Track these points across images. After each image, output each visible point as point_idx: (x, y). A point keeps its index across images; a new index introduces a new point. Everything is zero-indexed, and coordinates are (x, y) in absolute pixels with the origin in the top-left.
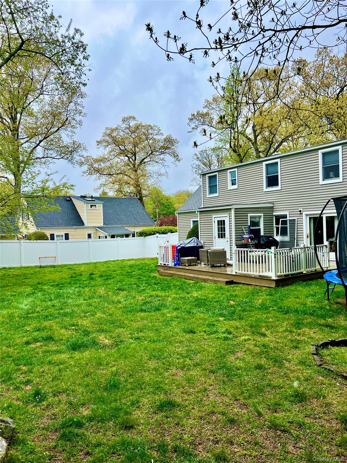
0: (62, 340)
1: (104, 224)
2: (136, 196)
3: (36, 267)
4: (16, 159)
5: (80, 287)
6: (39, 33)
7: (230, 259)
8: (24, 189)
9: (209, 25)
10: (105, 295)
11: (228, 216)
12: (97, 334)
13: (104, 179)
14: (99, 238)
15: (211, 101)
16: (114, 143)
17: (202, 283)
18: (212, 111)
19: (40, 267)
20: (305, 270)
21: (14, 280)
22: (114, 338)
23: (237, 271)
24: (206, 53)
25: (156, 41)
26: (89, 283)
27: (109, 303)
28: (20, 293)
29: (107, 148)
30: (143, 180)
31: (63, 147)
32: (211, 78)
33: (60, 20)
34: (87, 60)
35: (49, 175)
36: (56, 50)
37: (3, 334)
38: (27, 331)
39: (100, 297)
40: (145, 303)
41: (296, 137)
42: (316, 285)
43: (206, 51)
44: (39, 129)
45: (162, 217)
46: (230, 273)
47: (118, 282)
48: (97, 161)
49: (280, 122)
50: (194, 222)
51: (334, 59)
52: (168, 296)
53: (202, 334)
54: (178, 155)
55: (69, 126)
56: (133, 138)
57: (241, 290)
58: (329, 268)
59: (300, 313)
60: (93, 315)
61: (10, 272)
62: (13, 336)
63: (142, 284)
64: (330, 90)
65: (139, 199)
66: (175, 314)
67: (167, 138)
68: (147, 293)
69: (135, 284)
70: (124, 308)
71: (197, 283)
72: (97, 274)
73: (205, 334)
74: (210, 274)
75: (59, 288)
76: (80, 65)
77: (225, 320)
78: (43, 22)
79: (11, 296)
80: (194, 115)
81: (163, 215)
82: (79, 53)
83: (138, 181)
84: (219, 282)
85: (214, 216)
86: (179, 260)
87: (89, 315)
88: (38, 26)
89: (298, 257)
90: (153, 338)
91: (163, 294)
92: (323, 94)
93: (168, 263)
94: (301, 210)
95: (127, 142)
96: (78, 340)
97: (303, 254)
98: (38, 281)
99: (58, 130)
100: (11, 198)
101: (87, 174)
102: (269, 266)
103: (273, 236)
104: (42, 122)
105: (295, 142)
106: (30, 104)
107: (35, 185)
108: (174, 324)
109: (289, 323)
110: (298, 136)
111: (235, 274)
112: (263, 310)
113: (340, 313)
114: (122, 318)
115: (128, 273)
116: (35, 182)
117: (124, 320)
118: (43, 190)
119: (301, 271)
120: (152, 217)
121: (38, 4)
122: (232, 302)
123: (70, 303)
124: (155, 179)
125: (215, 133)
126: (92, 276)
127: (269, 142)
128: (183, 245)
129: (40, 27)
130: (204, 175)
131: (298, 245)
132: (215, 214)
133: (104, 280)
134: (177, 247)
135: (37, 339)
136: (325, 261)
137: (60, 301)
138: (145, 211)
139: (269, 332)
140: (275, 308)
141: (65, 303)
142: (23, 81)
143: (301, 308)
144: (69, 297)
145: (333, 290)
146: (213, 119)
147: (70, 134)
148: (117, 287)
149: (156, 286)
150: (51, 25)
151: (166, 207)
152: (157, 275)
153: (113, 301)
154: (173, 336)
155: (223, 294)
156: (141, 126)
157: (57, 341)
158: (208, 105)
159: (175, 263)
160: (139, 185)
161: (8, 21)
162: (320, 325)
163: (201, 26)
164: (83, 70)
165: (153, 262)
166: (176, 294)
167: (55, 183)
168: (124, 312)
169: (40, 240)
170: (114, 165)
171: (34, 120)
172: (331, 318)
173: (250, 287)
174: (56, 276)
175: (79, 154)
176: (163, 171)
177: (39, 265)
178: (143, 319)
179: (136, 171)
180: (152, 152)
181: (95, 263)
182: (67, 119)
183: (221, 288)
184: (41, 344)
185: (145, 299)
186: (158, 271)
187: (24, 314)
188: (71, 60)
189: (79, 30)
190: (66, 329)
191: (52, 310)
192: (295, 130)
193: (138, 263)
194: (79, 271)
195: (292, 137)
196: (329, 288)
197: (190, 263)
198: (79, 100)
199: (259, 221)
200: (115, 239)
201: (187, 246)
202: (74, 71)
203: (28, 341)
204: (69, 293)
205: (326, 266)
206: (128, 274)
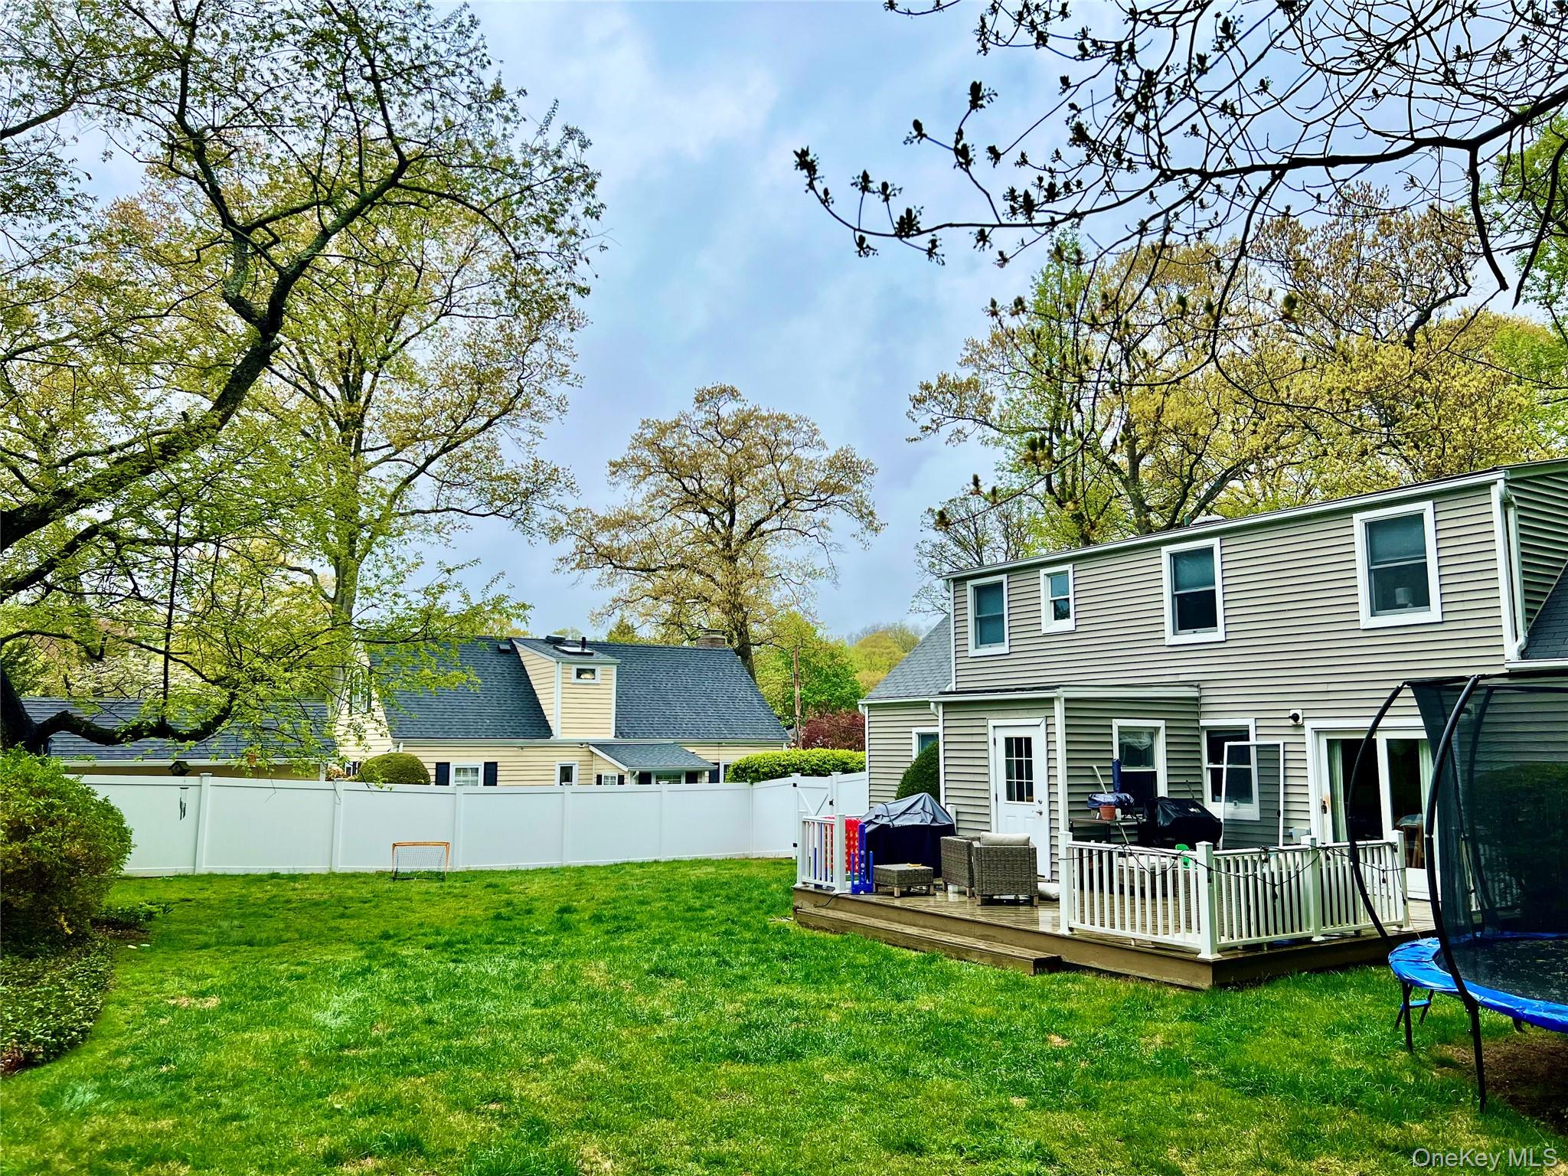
0: (453, 1151)
1: (619, 733)
2: (730, 642)
3: (381, 875)
4: (348, 515)
5: (523, 954)
6: (453, 139)
7: (1048, 877)
8: (365, 616)
9: (992, 150)
10: (610, 990)
11: (1043, 726)
12: (574, 1137)
13: (625, 583)
14: (599, 782)
15: (986, 345)
16: (667, 471)
17: (950, 962)
18: (990, 375)
19: (396, 876)
20: (1317, 929)
21: (303, 922)
22: (633, 1153)
23: (1076, 924)
24: (983, 237)
25: (825, 200)
26: (556, 943)
27: (621, 1023)
28: (322, 969)
29: (643, 486)
30: (753, 591)
31: (501, 478)
32: (994, 304)
33: (520, 102)
34: (597, 218)
35: (448, 571)
36: (502, 186)
37: (251, 1121)
38: (333, 1112)
39: (592, 997)
40: (747, 1029)
41: (1271, 463)
42: (1364, 988)
43: (982, 233)
44: (428, 422)
45: (812, 714)
46: (1047, 929)
47: (655, 942)
48: (605, 524)
49: (1216, 413)
50: (923, 738)
51: (1393, 219)
52: (829, 1006)
53: (948, 1157)
54: (871, 513)
55: (526, 412)
56: (729, 456)
57: (1091, 992)
58: (1408, 925)
59: (1306, 1093)
60: (563, 1064)
61: (294, 889)
62: (285, 1130)
63: (738, 954)
64: (1383, 316)
65: (738, 652)
66: (851, 1074)
67: (837, 457)
68: (756, 992)
69: (714, 953)
70: (674, 1041)
71: (933, 960)
72: (585, 910)
73: (960, 1160)
74: (979, 930)
75: (454, 957)
76: (572, 233)
77: (1032, 1107)
78: (470, 107)
79: (289, 979)
80: (927, 387)
81: (817, 706)
82: (573, 196)
83: (736, 594)
84: (1012, 961)
85: (992, 723)
86: (868, 872)
87: (550, 1063)
88: (452, 118)
89: (1293, 881)
90: (773, 1163)
91: (812, 997)
92: (1359, 330)
93: (829, 883)
94: (1299, 712)
95: (706, 467)
96: (508, 1158)
97: (1308, 872)
98: (383, 926)
99: (489, 424)
100: (321, 641)
101: (573, 565)
102: (1188, 909)
103: (1202, 800)
104: (438, 400)
105: (1268, 478)
106: (406, 342)
107: (401, 601)
108: (848, 1112)
109: (1266, 1131)
110: (1279, 459)
111: (1067, 933)
112: (1169, 1074)
113: (1453, 1103)
114: (664, 1080)
115: (689, 909)
116: (402, 593)
117: (672, 1087)
118: (427, 616)
119: (1305, 933)
120: (778, 711)
121: (458, 55)
122: (1056, 1040)
123: (489, 1013)
124: (792, 586)
125: (996, 444)
126: (566, 916)
127: (1181, 477)
128: (885, 821)
129: (459, 121)
130: (960, 581)
131: (1291, 836)
132: (995, 715)
133: (607, 932)
134: (863, 828)
135: (365, 1147)
136: (1392, 901)
137: (453, 1006)
138: (758, 694)
139: (1194, 1164)
140: (1214, 1071)
141: (471, 1012)
142: (392, 274)
143: (1309, 1075)
144: (483, 991)
145: (1425, 1011)
146: (991, 400)
147: (527, 437)
148: (649, 960)
149: (786, 968)
150: (492, 116)
151: (827, 680)
152: (789, 922)
153: (635, 1016)
154: (843, 1159)
155: (1024, 1007)
156: (757, 418)
157: (434, 1155)
158: (976, 355)
159: (856, 882)
160: (741, 605)
161: (363, 101)
162: (1382, 1145)
163: (968, 162)
164: (580, 249)
165: (778, 874)
166: (858, 999)
167: (466, 597)
168: (673, 1059)
169: (401, 782)
170: (663, 538)
171: (415, 393)
172: (1421, 1118)
173: (1121, 986)
174: (443, 913)
175: (550, 501)
176: (820, 562)
177: (389, 867)
178: (736, 1086)
179: (732, 559)
180: (788, 501)
181: (580, 870)
182: (520, 391)
183: (1016, 983)
184: (380, 1163)
185: (748, 1012)
186: (795, 909)
187: (327, 1046)
188: (545, 217)
189: (577, 131)
190: (469, 1110)
191: (423, 1037)
192: (1270, 441)
193: (726, 875)
194: (522, 897)
195: (1260, 464)
196: (1411, 1003)
197: (909, 887)
198: (563, 335)
199: (1151, 747)
200: (653, 786)
201: (898, 823)
202: (555, 250)
203: (335, 1150)
204: (486, 975)
205: (1393, 920)
206: (688, 915)
